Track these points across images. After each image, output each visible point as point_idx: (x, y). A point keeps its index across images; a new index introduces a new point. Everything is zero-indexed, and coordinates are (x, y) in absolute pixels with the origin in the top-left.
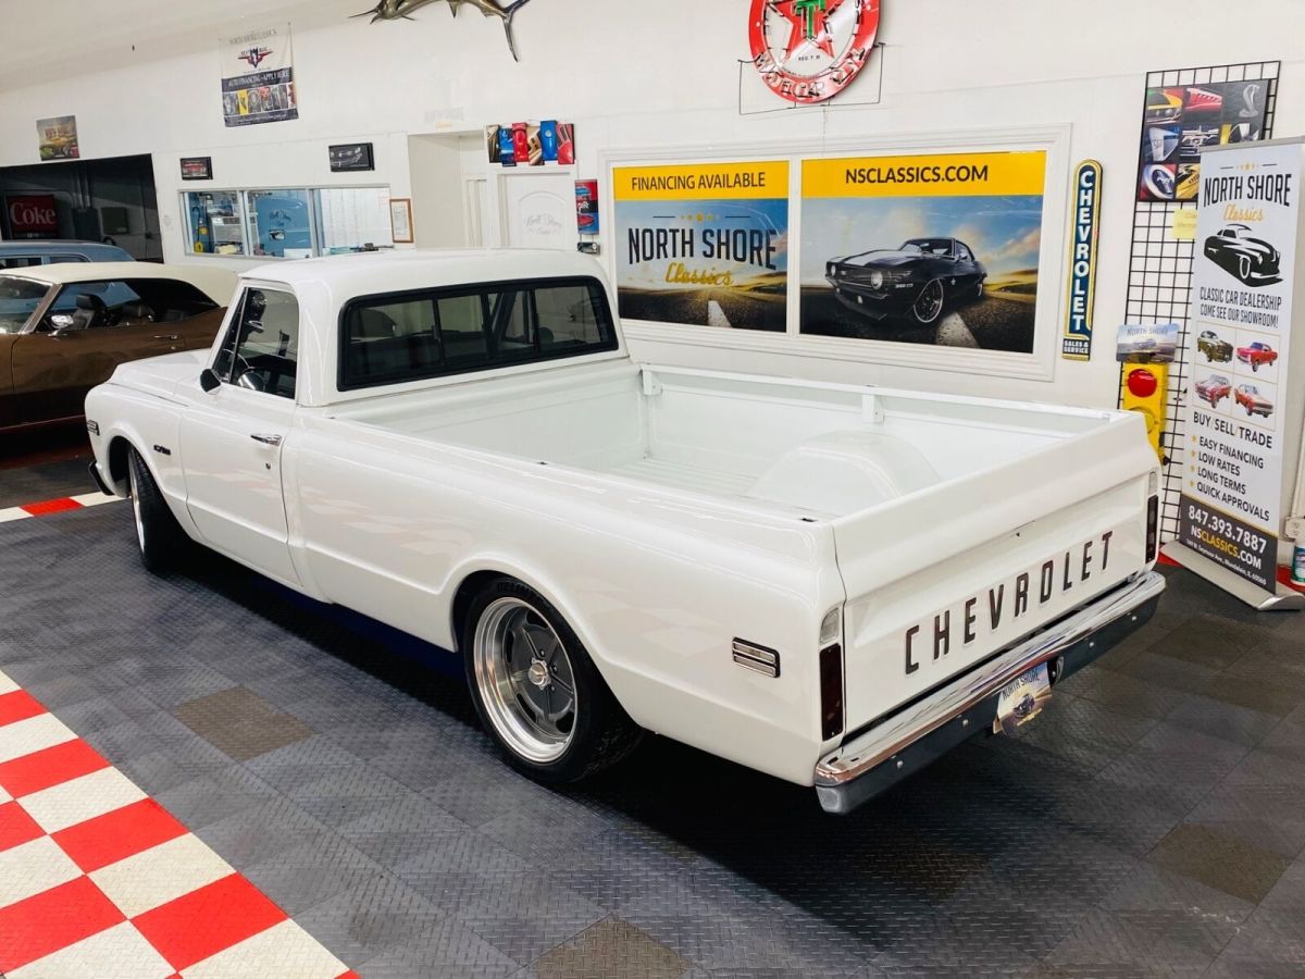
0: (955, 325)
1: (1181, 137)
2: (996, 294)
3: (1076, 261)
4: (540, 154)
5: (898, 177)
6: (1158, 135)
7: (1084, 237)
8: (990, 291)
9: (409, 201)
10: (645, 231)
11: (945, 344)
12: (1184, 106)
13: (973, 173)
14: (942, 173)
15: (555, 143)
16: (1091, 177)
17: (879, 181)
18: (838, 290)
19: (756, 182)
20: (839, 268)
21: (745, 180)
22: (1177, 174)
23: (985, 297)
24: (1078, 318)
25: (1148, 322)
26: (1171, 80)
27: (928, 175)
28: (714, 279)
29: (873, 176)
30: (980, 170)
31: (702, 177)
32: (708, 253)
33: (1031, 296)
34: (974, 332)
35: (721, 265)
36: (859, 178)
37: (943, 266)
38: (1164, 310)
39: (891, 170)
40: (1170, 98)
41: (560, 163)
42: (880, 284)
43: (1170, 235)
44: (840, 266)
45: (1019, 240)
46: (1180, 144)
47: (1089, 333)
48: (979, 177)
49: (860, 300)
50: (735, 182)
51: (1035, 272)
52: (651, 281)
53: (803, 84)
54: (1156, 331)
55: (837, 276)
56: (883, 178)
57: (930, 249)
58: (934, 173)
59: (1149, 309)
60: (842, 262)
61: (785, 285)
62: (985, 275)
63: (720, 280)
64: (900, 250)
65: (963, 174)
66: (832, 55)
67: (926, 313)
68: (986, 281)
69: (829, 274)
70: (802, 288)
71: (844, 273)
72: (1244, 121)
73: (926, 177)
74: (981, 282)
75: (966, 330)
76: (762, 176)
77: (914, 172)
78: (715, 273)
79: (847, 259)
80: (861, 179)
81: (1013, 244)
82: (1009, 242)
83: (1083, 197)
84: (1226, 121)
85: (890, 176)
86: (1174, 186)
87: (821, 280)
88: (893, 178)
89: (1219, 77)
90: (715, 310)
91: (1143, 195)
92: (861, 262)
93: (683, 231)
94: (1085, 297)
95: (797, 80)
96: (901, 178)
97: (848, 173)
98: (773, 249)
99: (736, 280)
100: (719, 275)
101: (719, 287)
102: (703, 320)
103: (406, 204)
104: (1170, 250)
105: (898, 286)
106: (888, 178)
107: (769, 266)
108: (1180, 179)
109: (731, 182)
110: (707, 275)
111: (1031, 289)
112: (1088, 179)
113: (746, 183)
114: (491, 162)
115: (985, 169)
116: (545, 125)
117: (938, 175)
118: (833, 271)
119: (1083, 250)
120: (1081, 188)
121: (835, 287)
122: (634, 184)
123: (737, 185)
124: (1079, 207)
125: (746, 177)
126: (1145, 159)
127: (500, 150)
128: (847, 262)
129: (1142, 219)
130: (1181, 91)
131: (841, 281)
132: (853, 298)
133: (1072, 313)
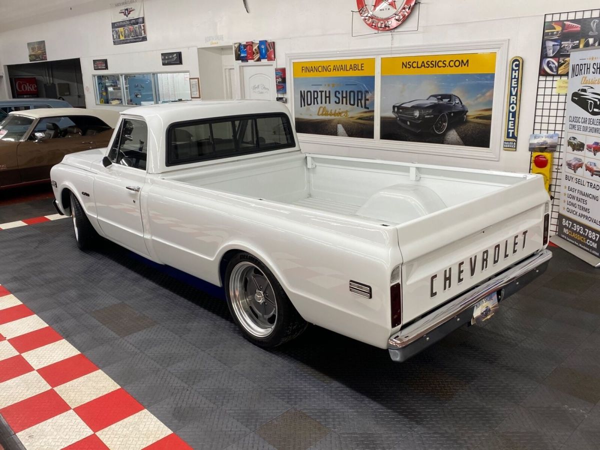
0: (453, 134)
1: (561, 45)
2: (472, 120)
3: (510, 104)
4: (258, 56)
5: (426, 65)
6: (550, 44)
7: (514, 93)
8: (470, 119)
9: (198, 79)
10: (308, 92)
11: (448, 144)
12: (562, 30)
13: (462, 63)
14: (447, 63)
15: (266, 51)
16: (517, 64)
17: (418, 67)
18: (398, 119)
19: (360, 68)
20: (398, 109)
21: (354, 67)
22: (559, 62)
23: (467, 122)
24: (511, 131)
25: (544, 133)
26: (556, 18)
27: (441, 64)
28: (340, 114)
29: (415, 65)
30: (465, 62)
31: (334, 66)
32: (337, 101)
33: (489, 121)
34: (462, 138)
35: (343, 107)
36: (408, 66)
37: (447, 107)
38: (552, 127)
39: (423, 62)
40: (556, 26)
41: (268, 60)
42: (418, 115)
43: (555, 92)
44: (399, 107)
45: (483, 94)
46: (561, 48)
47: (516, 138)
48: (465, 65)
49: (408, 123)
50: (350, 69)
51: (491, 110)
52: (311, 115)
53: (382, 22)
54: (547, 137)
55: (397, 113)
56: (419, 66)
57: (441, 99)
58: (444, 63)
59: (545, 127)
60: (400, 106)
61: (373, 116)
62: (467, 111)
63: (343, 115)
64: (427, 99)
65: (457, 63)
66: (396, 8)
67: (439, 129)
68: (468, 114)
69: (394, 111)
70: (381, 118)
71: (401, 111)
72: (591, 37)
73: (440, 65)
74: (465, 114)
75: (458, 137)
76: (363, 65)
77: (434, 63)
78: (340, 111)
79: (402, 104)
80: (409, 66)
81: (480, 97)
82: (479, 96)
83: (514, 74)
84: (583, 37)
85: (423, 65)
86: (557, 68)
87: (390, 114)
88: (424, 66)
89: (579, 16)
90: (340, 128)
91: (542, 73)
92: (409, 105)
93: (326, 92)
94: (514, 121)
95: (379, 20)
96: (428, 66)
97: (403, 63)
98: (368, 100)
99: (350, 114)
100: (342, 112)
101: (342, 117)
102: (334, 133)
103: (197, 80)
104: (555, 99)
105: (426, 117)
106: (422, 66)
107: (366, 107)
108: (560, 65)
109: (348, 69)
110: (337, 112)
111: (489, 118)
112: (516, 66)
113: (355, 69)
114: (236, 60)
115: (468, 61)
116: (261, 42)
117: (445, 64)
118: (396, 110)
119: (513, 99)
120: (513, 69)
121: (397, 118)
122: (303, 70)
123: (351, 70)
124: (512, 79)
125: (355, 66)
126: (544, 56)
127: (240, 54)
128: (403, 106)
129: (542, 84)
130: (561, 23)
131: (399, 115)
132: (405, 122)
133: (508, 129)
